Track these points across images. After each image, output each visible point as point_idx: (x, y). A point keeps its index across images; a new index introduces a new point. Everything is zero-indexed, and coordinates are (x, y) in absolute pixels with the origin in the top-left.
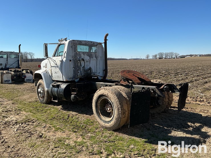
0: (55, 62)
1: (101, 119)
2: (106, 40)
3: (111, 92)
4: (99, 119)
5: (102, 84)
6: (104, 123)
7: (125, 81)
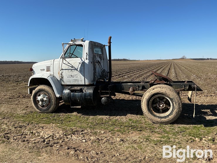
0: (69, 64)
1: (155, 116)
2: (110, 43)
3: (169, 90)
4: (153, 116)
5: (131, 84)
6: (159, 119)
7: (161, 80)
